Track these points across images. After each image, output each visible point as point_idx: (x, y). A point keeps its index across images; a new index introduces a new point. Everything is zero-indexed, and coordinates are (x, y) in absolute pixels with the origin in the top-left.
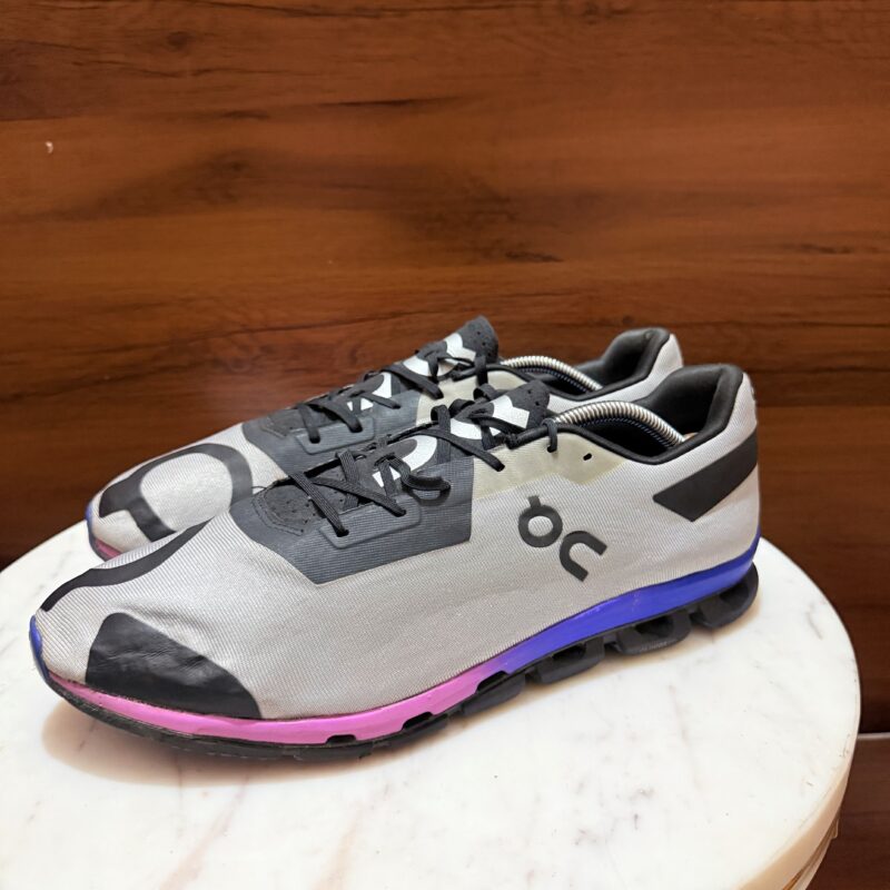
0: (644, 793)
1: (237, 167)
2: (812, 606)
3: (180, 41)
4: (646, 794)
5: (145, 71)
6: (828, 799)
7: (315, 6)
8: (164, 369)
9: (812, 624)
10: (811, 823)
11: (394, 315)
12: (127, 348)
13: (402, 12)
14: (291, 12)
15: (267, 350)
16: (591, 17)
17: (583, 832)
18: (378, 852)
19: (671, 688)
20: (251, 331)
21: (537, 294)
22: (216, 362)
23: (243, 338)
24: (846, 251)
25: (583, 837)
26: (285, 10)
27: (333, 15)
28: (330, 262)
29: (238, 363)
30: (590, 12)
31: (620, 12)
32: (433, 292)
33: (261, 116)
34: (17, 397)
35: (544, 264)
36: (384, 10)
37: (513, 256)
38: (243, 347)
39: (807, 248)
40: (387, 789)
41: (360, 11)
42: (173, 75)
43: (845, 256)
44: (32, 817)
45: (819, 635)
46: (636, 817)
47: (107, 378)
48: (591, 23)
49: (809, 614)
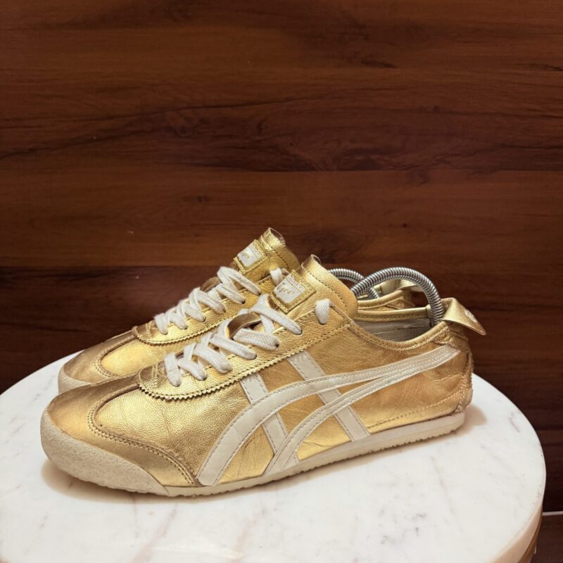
0: (420, 516)
2: (512, 414)
4: (423, 516)
6: (531, 521)
9: (513, 424)
10: (522, 533)
17: (386, 537)
18: (261, 547)
19: (433, 459)
25: (386, 539)
40: (264, 512)
44: (42, 525)
45: (518, 431)
46: (417, 529)
49: (510, 419)
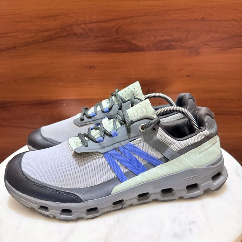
8: (59, 37)
11: (130, 17)
12: (48, 30)
15: (91, 30)
20: (85, 24)
21: (175, 10)
22: (75, 34)
23: (83, 26)
29: (81, 34)
32: (143, 9)
34: (14, 48)
38: (83, 29)
47: (41, 40)
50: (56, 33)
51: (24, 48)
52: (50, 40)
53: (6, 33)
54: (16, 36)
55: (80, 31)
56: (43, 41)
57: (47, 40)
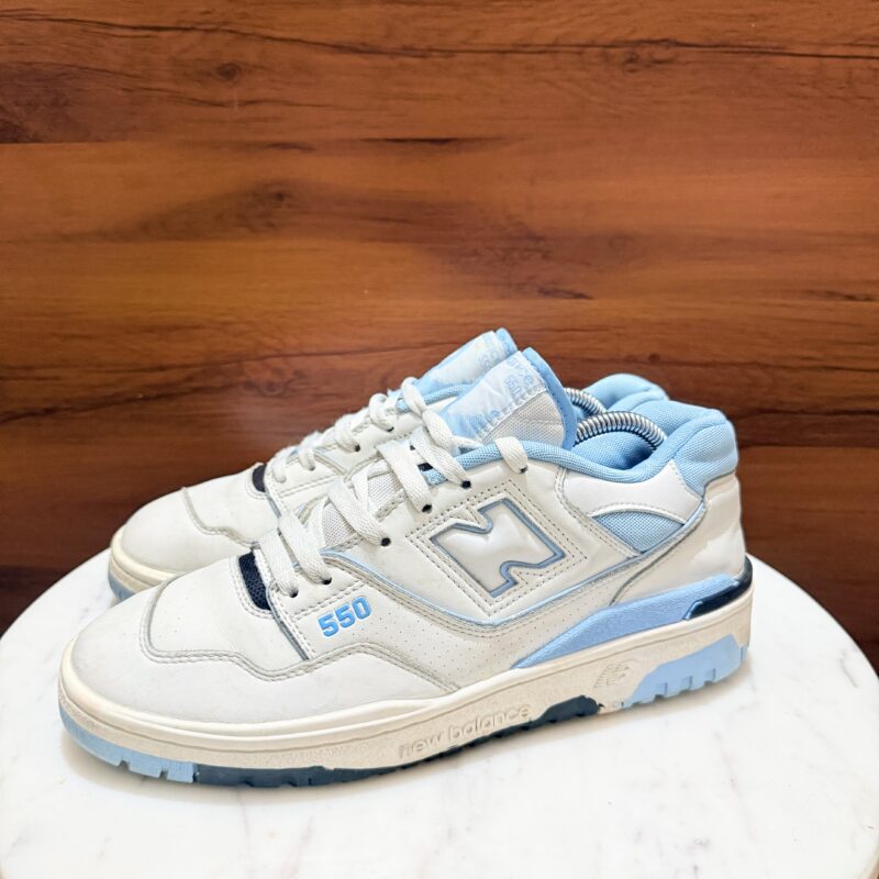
0: (701, 844)
1: (280, 196)
2: (844, 654)
3: (229, 72)
4: (704, 844)
5: (194, 100)
7: (364, 44)
8: (196, 390)
12: (162, 368)
13: (450, 53)
14: (339, 48)
15: (299, 374)
16: (630, 66)
19: (717, 736)
20: (285, 356)
21: (568, 330)
22: (249, 385)
23: (277, 362)
24: (868, 299)
26: (334, 46)
27: (381, 53)
28: (366, 292)
29: (271, 386)
30: (631, 61)
31: (660, 62)
32: (465, 324)
33: (305, 148)
34: (49, 412)
35: (574, 301)
36: (431, 50)
37: (545, 293)
38: (278, 372)
39: (831, 295)
40: (450, 834)
41: (407, 50)
42: (221, 105)
43: (866, 304)
45: (855, 686)
46: (696, 868)
47: (141, 396)
48: (633, 71)
49: (841, 661)
50: (190, 379)
51: (84, 414)
52: (170, 397)
53: (28, 368)
54: (57, 378)
55: (267, 376)
56: (146, 399)
57: (159, 397)
